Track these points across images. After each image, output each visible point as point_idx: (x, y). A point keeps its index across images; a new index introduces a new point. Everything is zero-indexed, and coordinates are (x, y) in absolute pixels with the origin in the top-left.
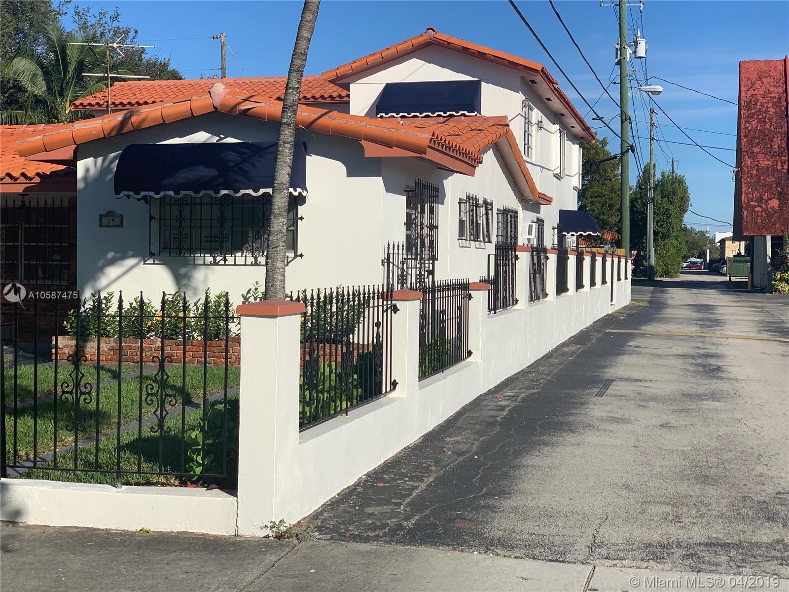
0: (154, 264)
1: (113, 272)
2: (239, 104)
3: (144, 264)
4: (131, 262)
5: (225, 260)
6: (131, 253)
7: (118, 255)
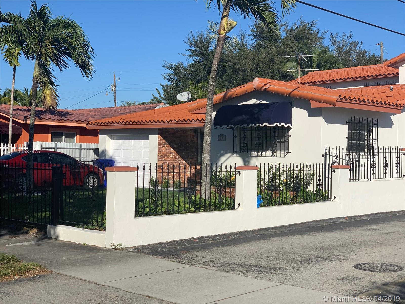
0: (236, 156)
1: (223, 159)
2: (263, 87)
3: (233, 156)
4: (229, 155)
5: (262, 155)
6: (229, 151)
7: (225, 152)
